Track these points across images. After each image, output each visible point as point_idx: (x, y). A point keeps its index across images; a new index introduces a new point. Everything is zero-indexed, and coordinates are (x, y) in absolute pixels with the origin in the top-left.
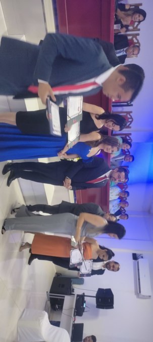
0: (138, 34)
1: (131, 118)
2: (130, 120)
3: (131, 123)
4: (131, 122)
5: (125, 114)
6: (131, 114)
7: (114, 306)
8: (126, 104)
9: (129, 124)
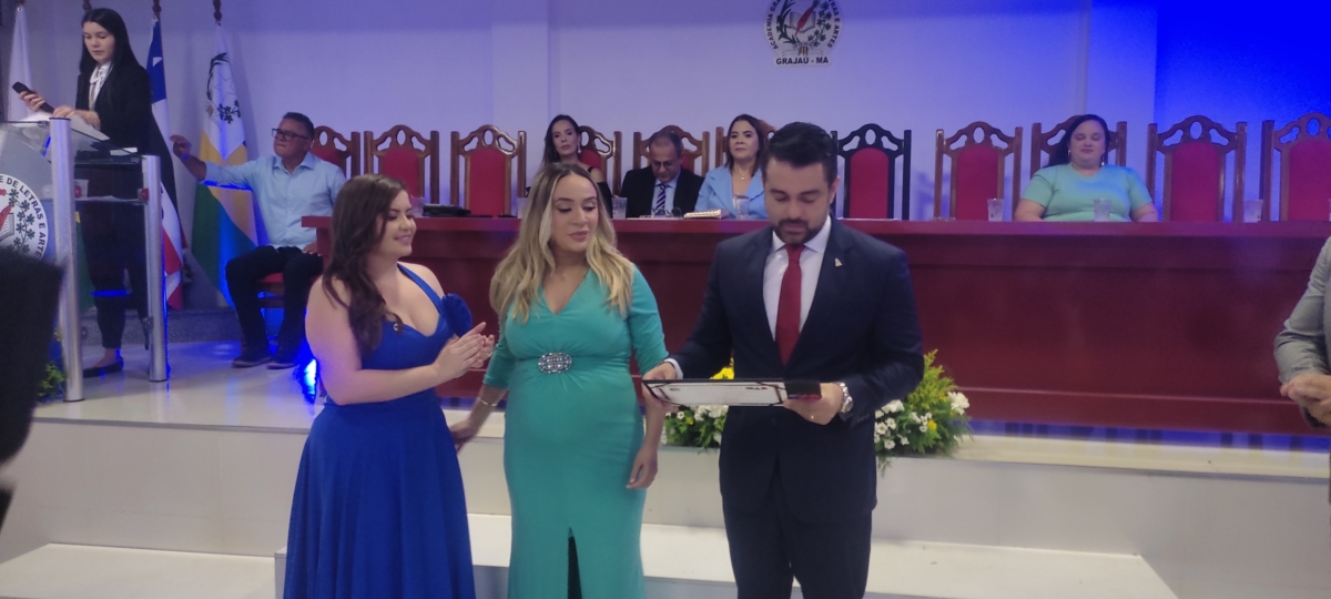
0: (637, 136)
1: (969, 131)
2: (979, 136)
3: (997, 132)
4: (989, 130)
5: (947, 162)
6: (948, 135)
8: (899, 160)
9: (1003, 138)
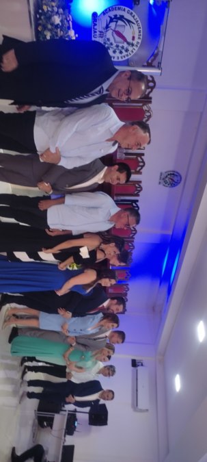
7: (109, 422)
